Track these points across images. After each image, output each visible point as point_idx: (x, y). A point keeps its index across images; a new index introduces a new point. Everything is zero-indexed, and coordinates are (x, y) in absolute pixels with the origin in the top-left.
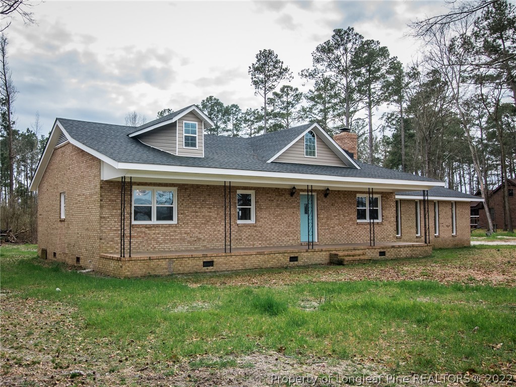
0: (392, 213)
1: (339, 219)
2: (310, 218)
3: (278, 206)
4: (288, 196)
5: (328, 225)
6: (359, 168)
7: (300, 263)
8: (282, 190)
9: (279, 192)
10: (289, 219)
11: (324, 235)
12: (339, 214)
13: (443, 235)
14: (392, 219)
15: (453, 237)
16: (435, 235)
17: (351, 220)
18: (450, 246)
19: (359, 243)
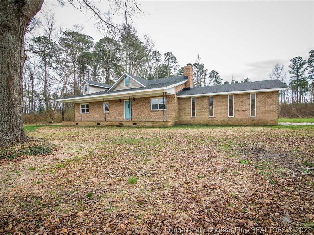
0: (173, 105)
1: (141, 110)
2: (131, 110)
3: (115, 106)
4: (119, 102)
5: (136, 112)
6: (145, 86)
7: (100, 125)
9: (116, 101)
10: (119, 111)
11: (134, 116)
12: (141, 108)
13: (238, 117)
14: (173, 108)
15: (251, 118)
16: (229, 116)
17: (147, 109)
18: (247, 124)
19: (151, 120)
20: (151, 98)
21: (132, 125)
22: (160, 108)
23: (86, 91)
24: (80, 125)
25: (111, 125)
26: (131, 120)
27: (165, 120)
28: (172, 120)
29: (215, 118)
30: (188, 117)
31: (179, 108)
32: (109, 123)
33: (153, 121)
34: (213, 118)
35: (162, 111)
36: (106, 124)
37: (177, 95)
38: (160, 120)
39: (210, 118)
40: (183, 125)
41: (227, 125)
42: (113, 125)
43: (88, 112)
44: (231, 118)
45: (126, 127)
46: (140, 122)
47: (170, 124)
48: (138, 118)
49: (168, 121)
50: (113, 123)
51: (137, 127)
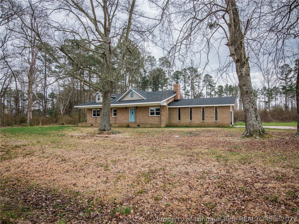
0: (165, 113)
2: (134, 115)
3: (122, 112)
4: (125, 109)
5: (138, 117)
6: (145, 99)
8: (124, 108)
10: (125, 116)
11: (137, 120)
12: (142, 114)
13: (207, 121)
14: (165, 115)
15: (215, 122)
16: (202, 121)
17: (147, 115)
18: (213, 126)
19: (150, 123)
20: (150, 107)
21: (137, 126)
22: (156, 115)
23: (98, 100)
24: (95, 126)
25: (121, 126)
26: (135, 122)
27: (160, 123)
28: (164, 123)
29: (193, 122)
30: (176, 121)
31: (170, 115)
32: (119, 125)
33: (151, 124)
34: (192, 122)
35: (157, 116)
36: (117, 125)
37: (168, 106)
38: (156, 123)
39: (190, 122)
40: (172, 126)
41: (201, 127)
42: (123, 126)
43: (99, 116)
44: (203, 122)
45: (132, 127)
46: (142, 124)
47: (163, 125)
48: (140, 121)
49: (162, 124)
50: (123, 125)
51: (140, 128)
